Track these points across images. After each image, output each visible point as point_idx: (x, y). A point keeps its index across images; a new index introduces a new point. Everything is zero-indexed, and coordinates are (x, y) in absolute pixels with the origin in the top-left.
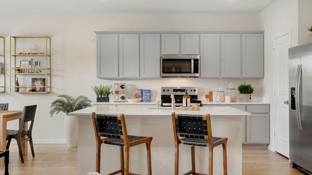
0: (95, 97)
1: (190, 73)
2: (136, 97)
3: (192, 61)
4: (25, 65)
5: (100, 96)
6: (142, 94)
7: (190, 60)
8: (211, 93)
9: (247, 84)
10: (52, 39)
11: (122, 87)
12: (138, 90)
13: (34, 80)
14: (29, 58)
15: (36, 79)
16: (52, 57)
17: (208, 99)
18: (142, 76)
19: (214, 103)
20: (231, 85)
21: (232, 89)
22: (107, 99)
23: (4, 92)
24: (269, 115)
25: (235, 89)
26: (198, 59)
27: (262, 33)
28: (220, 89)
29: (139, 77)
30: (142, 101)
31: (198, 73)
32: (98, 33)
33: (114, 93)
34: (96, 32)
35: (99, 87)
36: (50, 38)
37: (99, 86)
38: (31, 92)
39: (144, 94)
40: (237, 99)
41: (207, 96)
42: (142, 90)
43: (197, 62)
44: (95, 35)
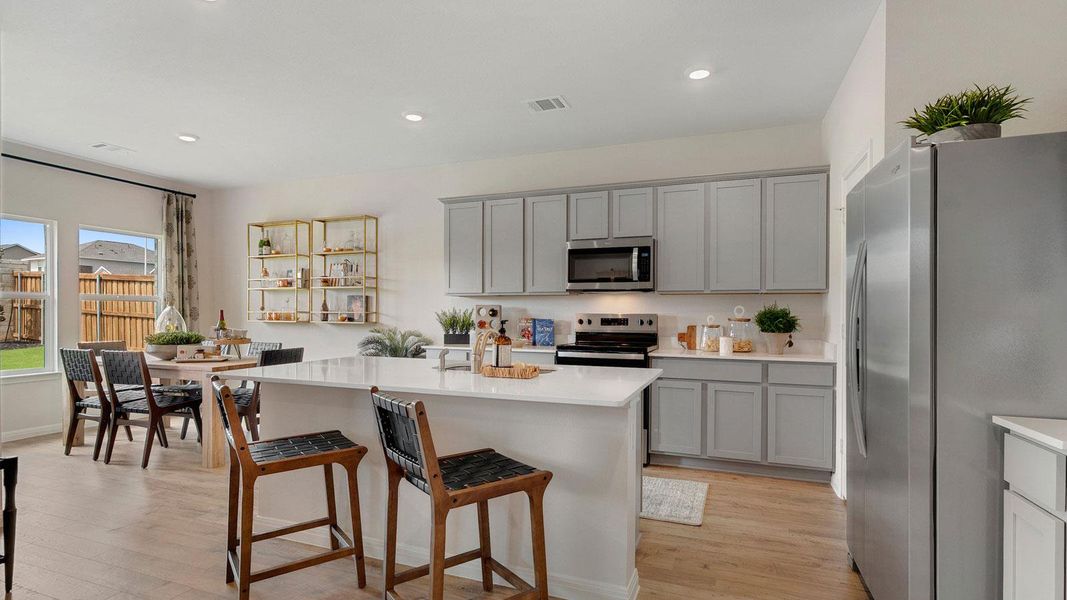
0: (442, 333)
1: (631, 280)
2: (524, 336)
3: (635, 253)
4: (338, 272)
5: (451, 333)
6: (534, 328)
7: (629, 250)
8: (692, 329)
9: (781, 306)
10: (380, 220)
11: (494, 313)
12: (527, 320)
13: (352, 299)
14: (342, 259)
15: (353, 296)
16: (379, 254)
17: (685, 344)
18: (530, 289)
19: (698, 354)
20: (739, 311)
21: (740, 320)
22: (464, 339)
23: (309, 322)
24: (834, 393)
25: (749, 320)
26: (649, 248)
27: (824, 170)
28: (710, 319)
29: (524, 291)
30: (534, 344)
31: (648, 280)
32: (447, 201)
33: (476, 326)
34: (441, 200)
35: (451, 311)
36: (377, 219)
37: (449, 311)
38: (346, 322)
39: (539, 329)
40: (759, 347)
41: (681, 337)
42: (534, 320)
43: (646, 255)
44: (443, 205)
